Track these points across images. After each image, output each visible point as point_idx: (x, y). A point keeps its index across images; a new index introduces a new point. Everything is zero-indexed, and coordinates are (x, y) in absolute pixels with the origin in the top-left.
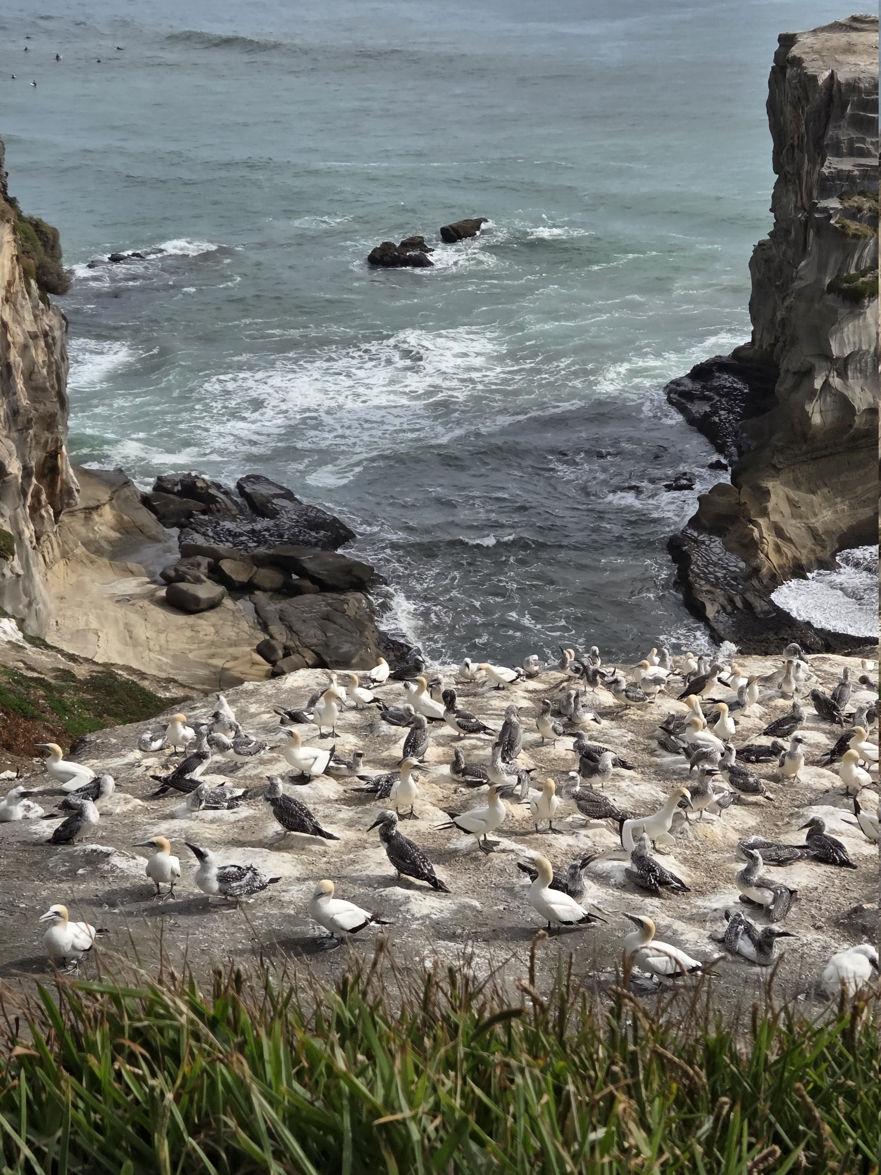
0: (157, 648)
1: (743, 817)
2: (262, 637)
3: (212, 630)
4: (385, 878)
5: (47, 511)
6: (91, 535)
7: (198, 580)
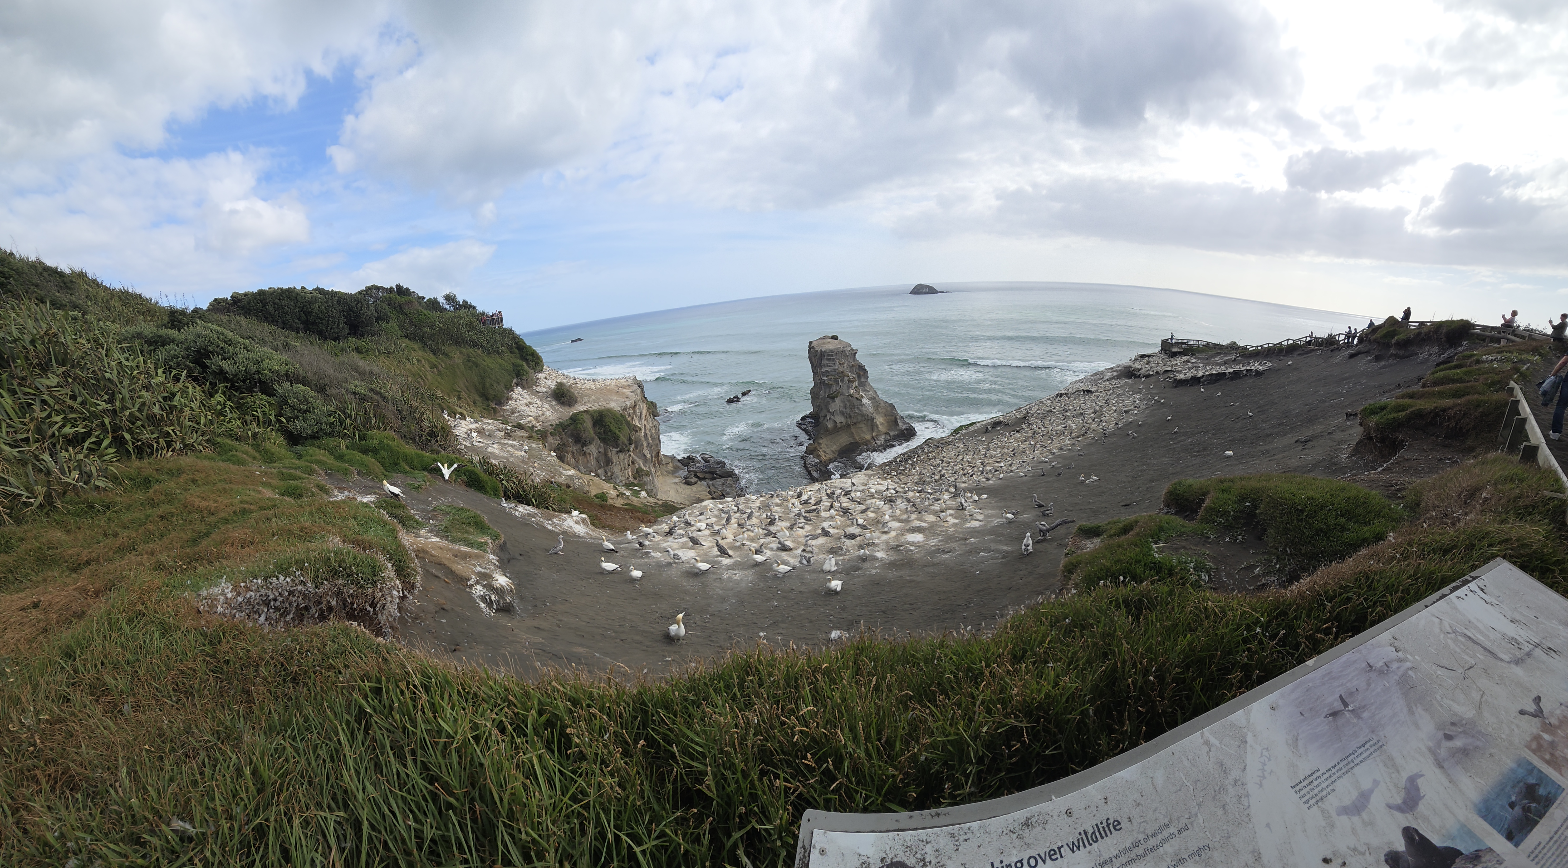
0: (682, 494)
1: (808, 528)
2: (708, 491)
3: (696, 489)
4: (716, 555)
5: (657, 465)
6: (668, 470)
7: (692, 478)
